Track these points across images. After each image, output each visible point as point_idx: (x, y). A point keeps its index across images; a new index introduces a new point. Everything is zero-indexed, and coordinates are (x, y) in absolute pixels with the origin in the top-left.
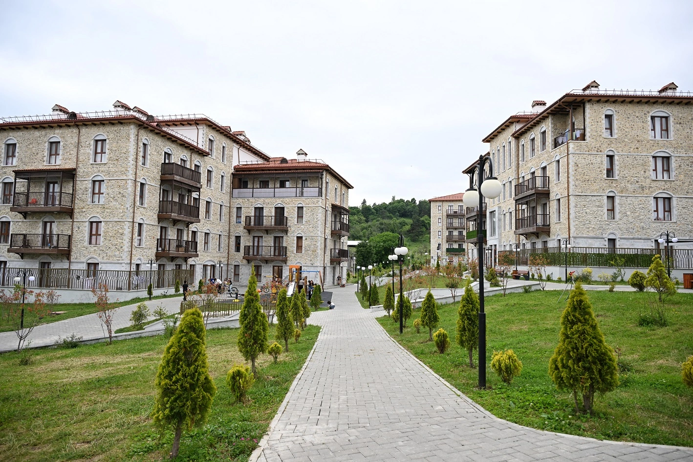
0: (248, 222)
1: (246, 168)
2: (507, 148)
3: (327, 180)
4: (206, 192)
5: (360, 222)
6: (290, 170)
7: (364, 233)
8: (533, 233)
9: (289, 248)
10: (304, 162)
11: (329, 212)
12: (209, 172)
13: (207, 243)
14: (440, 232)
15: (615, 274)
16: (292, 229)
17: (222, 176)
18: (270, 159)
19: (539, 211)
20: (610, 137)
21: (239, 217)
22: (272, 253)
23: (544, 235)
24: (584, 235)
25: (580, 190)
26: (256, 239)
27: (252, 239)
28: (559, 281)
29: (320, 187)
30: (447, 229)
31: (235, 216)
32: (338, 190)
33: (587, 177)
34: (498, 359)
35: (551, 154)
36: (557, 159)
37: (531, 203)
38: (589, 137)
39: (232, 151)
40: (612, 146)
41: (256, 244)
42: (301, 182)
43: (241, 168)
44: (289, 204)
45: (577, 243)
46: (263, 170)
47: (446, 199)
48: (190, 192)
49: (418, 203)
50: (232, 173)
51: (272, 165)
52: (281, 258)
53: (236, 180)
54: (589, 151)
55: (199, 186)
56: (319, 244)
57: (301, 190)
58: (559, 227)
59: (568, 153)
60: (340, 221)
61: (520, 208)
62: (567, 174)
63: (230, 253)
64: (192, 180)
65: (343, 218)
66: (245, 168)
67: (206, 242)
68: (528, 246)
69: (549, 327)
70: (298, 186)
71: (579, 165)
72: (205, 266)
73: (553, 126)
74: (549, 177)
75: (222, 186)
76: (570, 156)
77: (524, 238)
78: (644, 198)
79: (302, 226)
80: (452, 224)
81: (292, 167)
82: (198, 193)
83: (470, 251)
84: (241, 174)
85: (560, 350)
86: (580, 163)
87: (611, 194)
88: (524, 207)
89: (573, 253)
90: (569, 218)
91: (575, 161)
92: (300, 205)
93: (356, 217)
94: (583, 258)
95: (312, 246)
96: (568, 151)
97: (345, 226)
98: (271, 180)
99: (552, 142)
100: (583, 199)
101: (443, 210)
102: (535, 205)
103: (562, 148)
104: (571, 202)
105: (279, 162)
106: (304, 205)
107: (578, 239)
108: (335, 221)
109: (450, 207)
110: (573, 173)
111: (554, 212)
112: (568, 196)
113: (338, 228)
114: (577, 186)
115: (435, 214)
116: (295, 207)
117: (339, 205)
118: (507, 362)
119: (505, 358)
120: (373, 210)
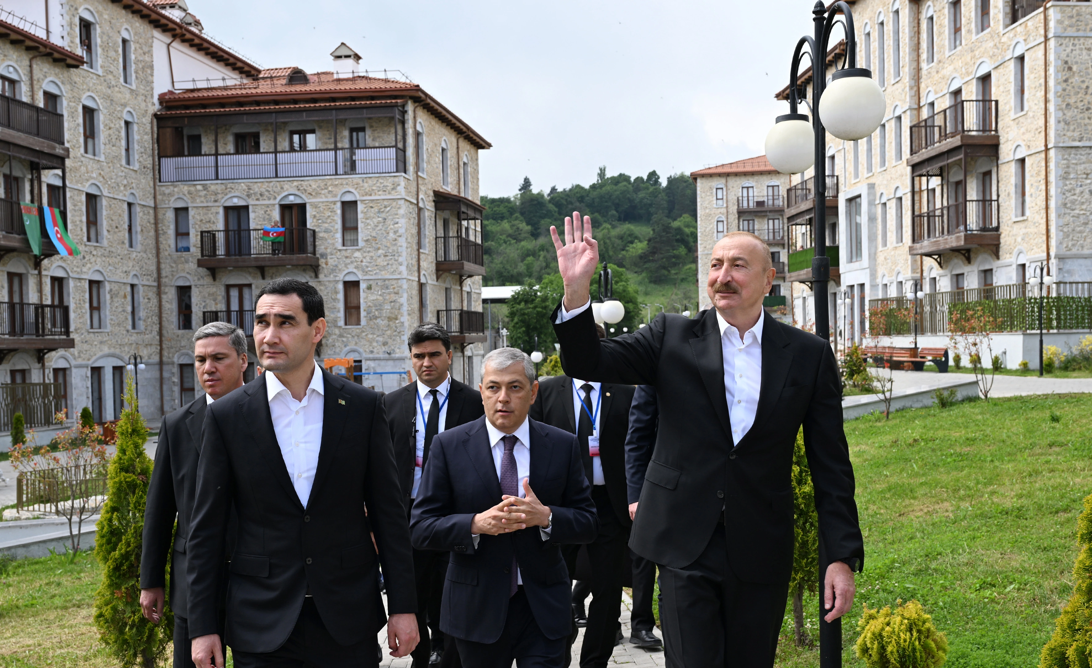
0: (207, 246)
1: (194, 99)
2: (889, 28)
3: (419, 128)
4: (83, 169)
5: (516, 237)
6: (315, 101)
7: (526, 268)
8: (956, 251)
10: (354, 79)
11: (427, 214)
12: (89, 112)
13: (98, 308)
16: (331, 262)
17: (127, 123)
18: (259, 71)
19: (973, 193)
21: (182, 233)
23: (986, 256)
24: (1086, 252)
25: (1076, 134)
26: (234, 293)
27: (221, 292)
28: (1025, 370)
29: (400, 145)
31: (171, 231)
32: (451, 153)
35: (1004, 39)
36: (1018, 53)
37: (952, 171)
39: (150, 53)
41: (235, 306)
42: (346, 133)
43: (180, 100)
44: (318, 194)
45: (1069, 272)
46: (241, 104)
47: (734, 170)
48: (36, 168)
50: (155, 115)
51: (264, 88)
53: (168, 132)
55: (59, 151)
56: (403, 300)
57: (348, 155)
58: (1024, 231)
59: (1046, 36)
60: (459, 237)
61: (924, 187)
62: (1043, 93)
63: (164, 332)
64: (38, 135)
65: (467, 229)
66: (189, 99)
67: (95, 304)
68: (945, 285)
70: (339, 145)
71: (1075, 68)
72: (97, 371)
74: (997, 102)
75: (127, 150)
76: (1052, 43)
77: (935, 264)
79: (357, 254)
81: (321, 92)
82: (59, 172)
83: (798, 303)
84: (182, 117)
86: (1076, 63)
88: (935, 182)
89: (1058, 298)
90: (1047, 208)
91: (1063, 56)
92: (348, 198)
93: (506, 225)
94: (1083, 310)
95: (387, 307)
96: (1046, 31)
97: (472, 248)
98: (266, 130)
99: (1004, 7)
100: (1084, 158)
101: (730, 198)
102: (961, 177)
103: (1030, 23)
104: (1052, 165)
105: (284, 82)
106: (358, 198)
107: (1069, 262)
108: (446, 238)
109: (745, 190)
110: (1060, 88)
111: (1009, 194)
112: (1047, 149)
113: (454, 255)
114: (1067, 123)
115: (707, 211)
116: (335, 203)
117: (455, 192)
120: (551, 207)
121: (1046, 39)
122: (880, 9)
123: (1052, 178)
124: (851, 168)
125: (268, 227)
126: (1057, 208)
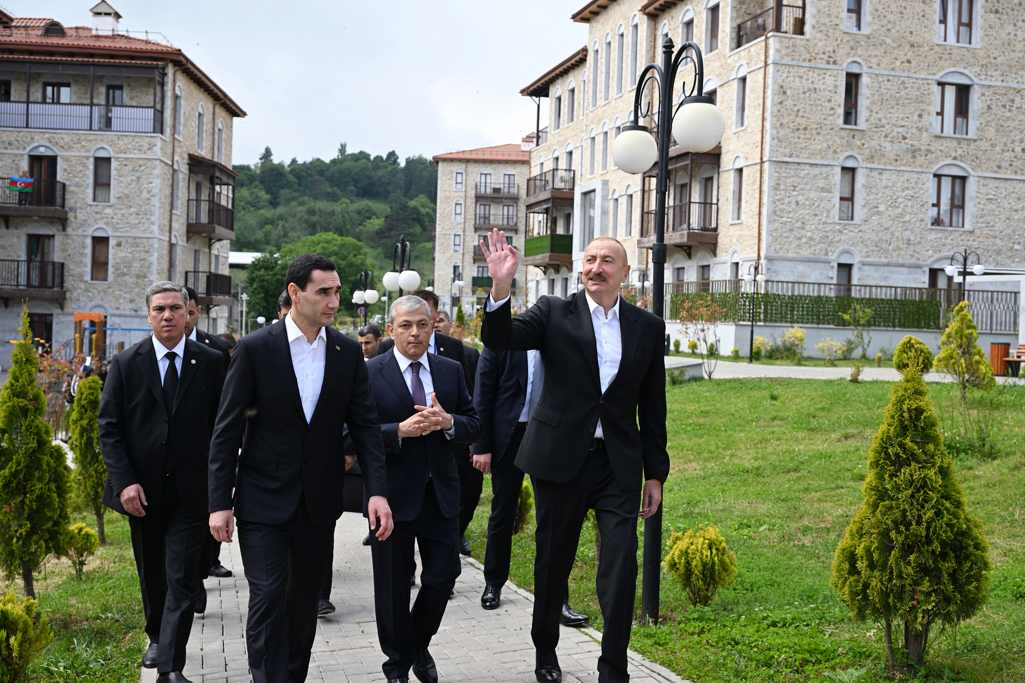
2: (628, 40)
3: (178, 92)
5: (255, 204)
6: (72, 55)
7: (267, 235)
8: (679, 247)
9: (70, 266)
10: (113, 37)
11: (181, 176)
14: (457, 238)
15: (850, 342)
16: (80, 216)
18: (12, 20)
19: (696, 196)
20: (855, 30)
22: (23, 280)
23: (704, 253)
24: (791, 255)
25: (787, 151)
28: (736, 357)
29: (158, 107)
30: (476, 229)
32: (207, 119)
33: (803, 121)
34: (684, 550)
35: (730, 61)
36: (741, 74)
37: (680, 174)
38: (813, 27)
40: (860, 52)
42: (103, 90)
44: (70, 148)
45: (775, 272)
47: (474, 157)
49: (402, 163)
51: (18, 37)
52: (48, 293)
54: (810, 61)
56: (154, 258)
57: (103, 112)
58: (739, 233)
59: (766, 62)
60: (211, 200)
61: (653, 187)
62: (761, 112)
65: (220, 194)
68: (667, 277)
69: (747, 465)
70: (95, 101)
71: (789, 92)
76: (771, 69)
78: (915, 176)
79: (108, 211)
80: (486, 218)
81: (79, 47)
83: (532, 285)
85: (861, 528)
86: (790, 88)
87: (850, 164)
89: (766, 295)
90: (760, 214)
91: (780, 81)
92: (102, 154)
94: (786, 306)
95: (137, 264)
96: (766, 57)
97: (223, 213)
98: (18, 79)
99: (731, 32)
100: (792, 172)
101: (468, 183)
102: (687, 181)
103: (752, 49)
104: (766, 176)
105: (40, 32)
106: (112, 154)
107: (776, 263)
108: (198, 200)
109: (483, 177)
110: (775, 109)
111: (727, 199)
112: (762, 162)
113: (204, 219)
114: (780, 141)
115: (447, 193)
116: (87, 158)
117: (209, 157)
118: (707, 557)
119: (700, 548)
120: (291, 178)
121: (766, 65)
122: (621, 22)
123: (765, 188)
124: (587, 164)
125: (16, 177)
126: (768, 215)
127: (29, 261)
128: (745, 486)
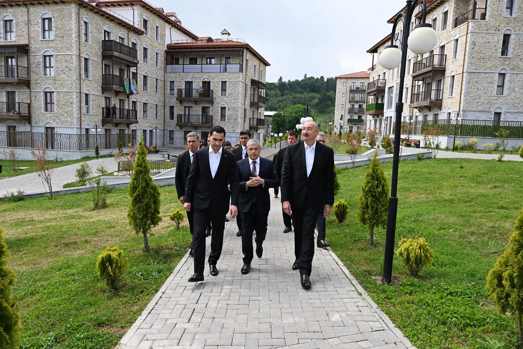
0: (179, 94)
1: (177, 46)
3: (247, 58)
4: (143, 67)
5: (276, 96)
6: (215, 48)
7: (280, 106)
8: (426, 107)
9: (214, 116)
10: (227, 41)
11: (248, 86)
12: (145, 49)
13: (146, 112)
14: (343, 105)
15: (498, 144)
16: (217, 100)
17: (157, 53)
18: (198, 38)
19: (434, 87)
20: (509, 16)
21: (172, 89)
22: (200, 121)
23: (436, 109)
24: (473, 109)
25: (475, 68)
26: (187, 109)
27: (183, 108)
28: (447, 149)
29: (241, 63)
30: (350, 102)
31: (169, 89)
32: (257, 67)
33: (483, 55)
34: (407, 248)
35: (451, 33)
36: (456, 38)
37: (427, 79)
38: (490, 16)
39: (164, 31)
40: (511, 25)
41: (187, 113)
42: (224, 59)
43: (173, 46)
44: (214, 78)
45: (466, 116)
46: (192, 48)
47: (350, 76)
48: (129, 67)
49: (326, 80)
50: (165, 51)
51: (199, 43)
52: (208, 125)
53: (169, 57)
54: (487, 30)
55: (136, 61)
56: (239, 114)
57: (224, 66)
58: (451, 101)
59: (467, 32)
60: (258, 94)
61: (416, 84)
62: (464, 52)
63: (165, 120)
64: (129, 56)
65: (261, 92)
66: (176, 46)
67: (145, 110)
68: (420, 118)
69: (447, 198)
70: (222, 63)
71: (477, 44)
72: (145, 131)
73: (455, 5)
74: (446, 55)
75: (156, 62)
76: (469, 35)
77: (418, 111)
79: (226, 98)
80: (353, 98)
81: (217, 45)
82: (135, 68)
83: (368, 122)
84: (173, 52)
86: (478, 42)
87: (503, 72)
88: (421, 83)
89: (462, 125)
90: (461, 93)
91: (473, 40)
92: (224, 80)
93: (273, 92)
94: (470, 130)
95: (234, 116)
96: (467, 30)
97: (262, 98)
98: (199, 57)
99: (452, 21)
100: (476, 76)
101: (347, 86)
102: (430, 81)
103: (461, 27)
104: (464, 78)
105: (206, 41)
106: (227, 80)
107: (467, 112)
108: (254, 94)
109: (353, 83)
110: (470, 51)
111: (447, 88)
112: (463, 73)
113: (256, 100)
114: (472, 64)
115: (340, 90)
116: (219, 81)
117: (258, 80)
118: (418, 253)
119: (415, 248)
120: (288, 86)
121: (467, 33)
123: (464, 83)
124: (391, 77)
125: (198, 88)
126: (464, 94)
127: (202, 115)
128: (445, 207)
